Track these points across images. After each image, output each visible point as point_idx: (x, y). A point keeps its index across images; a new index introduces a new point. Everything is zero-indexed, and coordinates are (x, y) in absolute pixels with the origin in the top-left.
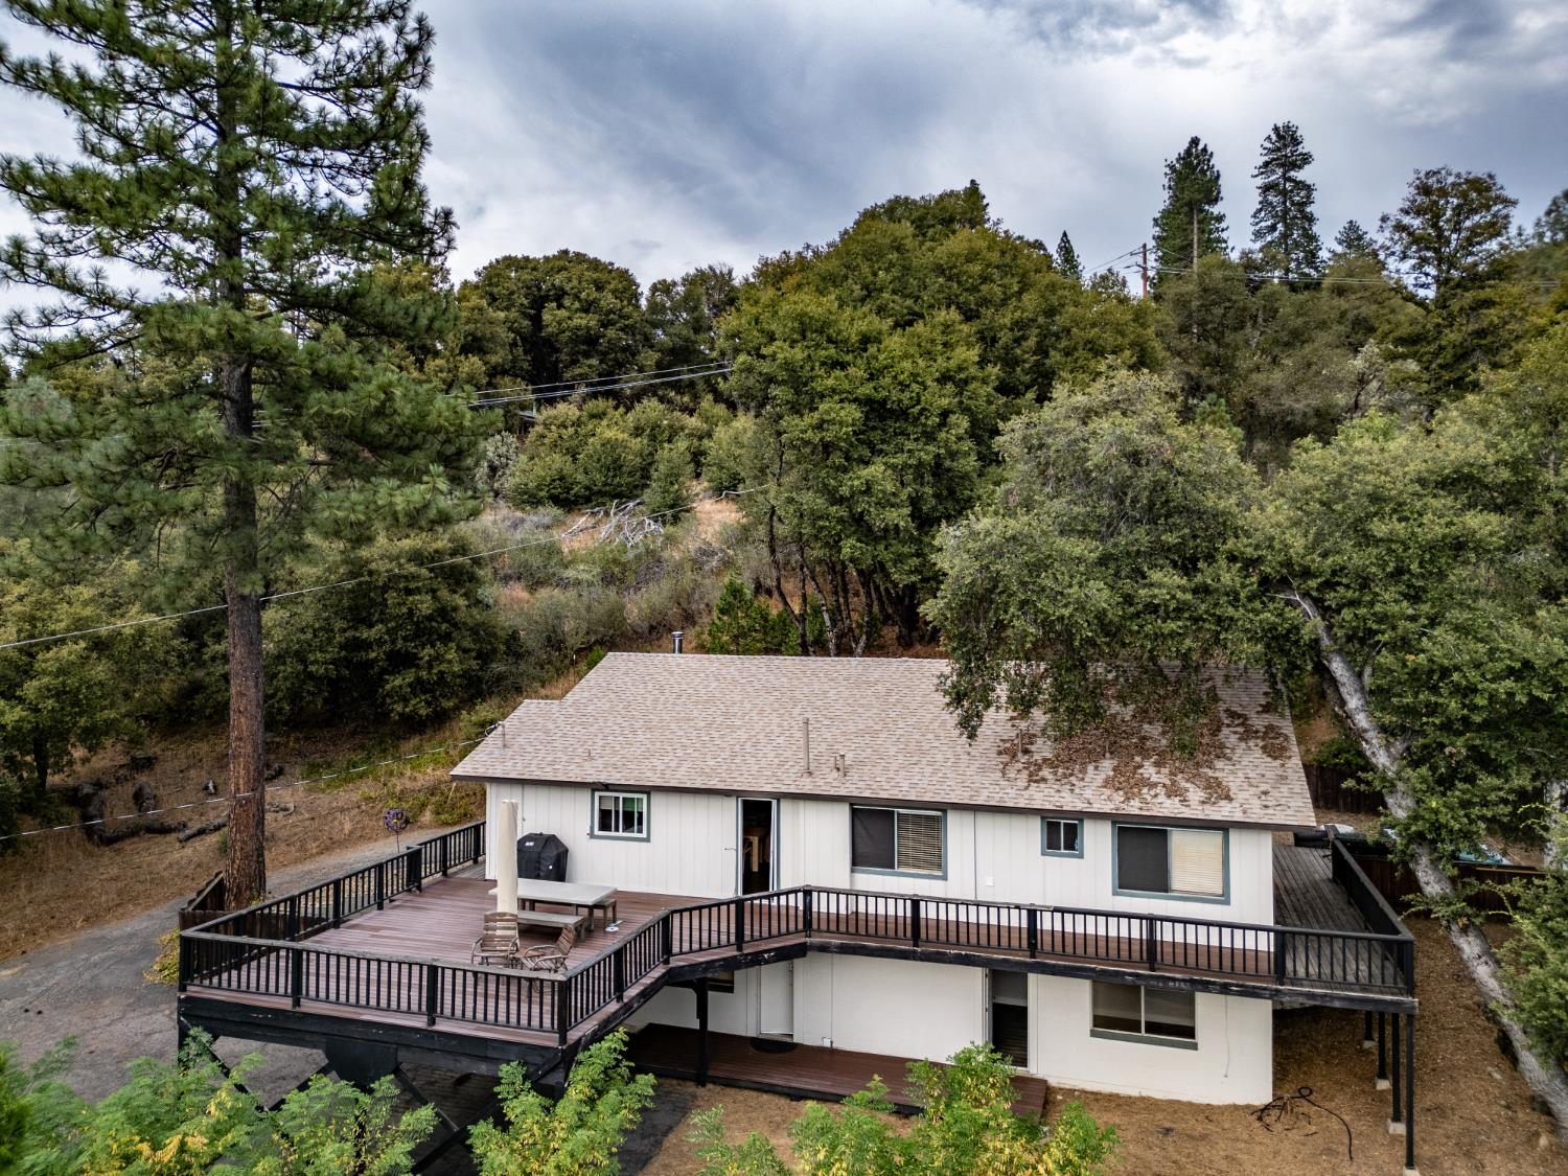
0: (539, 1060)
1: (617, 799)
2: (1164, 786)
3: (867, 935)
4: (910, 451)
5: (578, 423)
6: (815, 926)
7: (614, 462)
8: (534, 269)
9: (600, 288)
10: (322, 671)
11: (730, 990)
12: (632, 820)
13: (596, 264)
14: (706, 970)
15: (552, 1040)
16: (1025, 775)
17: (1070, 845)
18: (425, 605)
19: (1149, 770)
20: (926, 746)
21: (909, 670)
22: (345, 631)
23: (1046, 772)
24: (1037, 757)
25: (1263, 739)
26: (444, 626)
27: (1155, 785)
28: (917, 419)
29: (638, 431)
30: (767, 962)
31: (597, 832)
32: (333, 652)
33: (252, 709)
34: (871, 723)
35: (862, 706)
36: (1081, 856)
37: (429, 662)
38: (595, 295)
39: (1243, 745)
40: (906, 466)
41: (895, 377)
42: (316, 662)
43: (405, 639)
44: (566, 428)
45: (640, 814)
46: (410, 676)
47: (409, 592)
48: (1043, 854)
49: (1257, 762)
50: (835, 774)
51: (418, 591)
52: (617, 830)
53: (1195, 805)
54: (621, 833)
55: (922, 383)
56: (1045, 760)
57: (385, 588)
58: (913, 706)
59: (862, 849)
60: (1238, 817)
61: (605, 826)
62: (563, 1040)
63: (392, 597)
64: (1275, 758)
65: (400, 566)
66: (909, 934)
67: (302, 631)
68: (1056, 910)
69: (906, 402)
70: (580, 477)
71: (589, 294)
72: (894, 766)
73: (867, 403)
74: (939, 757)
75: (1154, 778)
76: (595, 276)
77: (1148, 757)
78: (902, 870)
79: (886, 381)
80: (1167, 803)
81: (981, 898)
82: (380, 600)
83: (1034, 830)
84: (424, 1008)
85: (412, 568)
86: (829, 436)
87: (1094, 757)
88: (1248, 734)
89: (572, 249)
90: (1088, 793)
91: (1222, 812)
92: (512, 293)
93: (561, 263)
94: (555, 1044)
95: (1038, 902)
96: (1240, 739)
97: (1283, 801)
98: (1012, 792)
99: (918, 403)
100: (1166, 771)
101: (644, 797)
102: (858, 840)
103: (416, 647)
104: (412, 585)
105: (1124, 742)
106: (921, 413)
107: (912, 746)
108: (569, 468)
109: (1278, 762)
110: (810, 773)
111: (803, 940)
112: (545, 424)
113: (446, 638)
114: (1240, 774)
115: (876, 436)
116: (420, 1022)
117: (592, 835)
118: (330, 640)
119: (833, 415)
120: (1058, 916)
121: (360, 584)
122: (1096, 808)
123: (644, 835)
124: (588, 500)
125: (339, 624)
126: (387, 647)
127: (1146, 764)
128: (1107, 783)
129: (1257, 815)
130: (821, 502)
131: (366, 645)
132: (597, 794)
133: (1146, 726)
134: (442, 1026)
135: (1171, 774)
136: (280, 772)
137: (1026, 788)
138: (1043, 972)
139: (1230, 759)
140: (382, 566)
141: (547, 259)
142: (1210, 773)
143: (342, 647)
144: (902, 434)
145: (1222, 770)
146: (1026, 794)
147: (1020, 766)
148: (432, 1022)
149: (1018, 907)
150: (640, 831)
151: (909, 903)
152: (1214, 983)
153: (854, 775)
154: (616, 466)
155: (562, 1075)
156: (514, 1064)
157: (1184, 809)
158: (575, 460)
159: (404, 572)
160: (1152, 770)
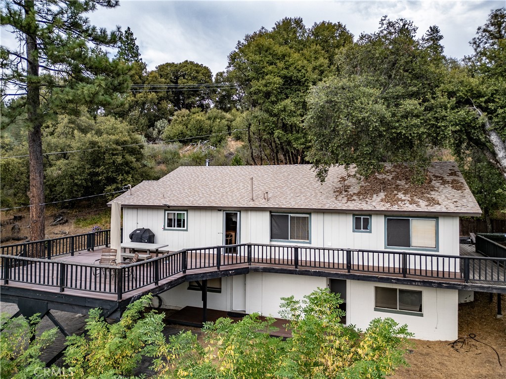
0: (108, 307)
1: (174, 214)
2: (408, 200)
3: (275, 264)
4: (301, 96)
5: (189, 115)
6: (253, 261)
7: (200, 127)
8: (176, 66)
9: (197, 72)
10: (80, 182)
11: (220, 292)
12: (180, 223)
13: (197, 65)
14: (203, 277)
15: (114, 297)
16: (346, 199)
17: (366, 227)
18: (119, 160)
19: (401, 195)
20: (303, 191)
21: (298, 168)
22: (90, 169)
23: (355, 197)
24: (351, 193)
25: (452, 184)
26: (127, 168)
27: (405, 200)
28: (304, 84)
29: (209, 118)
30: (231, 275)
31: (166, 228)
32: (85, 176)
33: (38, 185)
34: (280, 184)
35: (277, 179)
36: (370, 232)
37: (121, 181)
38: (196, 74)
39: (443, 186)
40: (299, 102)
41: (295, 68)
42: (77, 179)
43: (112, 172)
44: (184, 117)
45: (184, 220)
46: (114, 186)
47: (113, 155)
48: (354, 231)
49: (450, 191)
50: (264, 200)
51: (117, 154)
52: (174, 227)
53: (423, 206)
54: (176, 228)
55: (306, 70)
56: (354, 194)
57: (104, 153)
58: (299, 178)
59: (275, 231)
60: (444, 210)
61: (170, 225)
62: (120, 297)
63: (107, 156)
64: (458, 190)
65: (110, 145)
66: (293, 263)
67: (73, 168)
68: (360, 251)
69: (299, 76)
70: (188, 133)
71: (194, 74)
72: (289, 197)
73: (285, 77)
74: (309, 194)
75: (403, 198)
76: (196, 69)
77: (400, 191)
78: (291, 240)
79: (292, 68)
80: (411, 206)
81: (326, 247)
82: (102, 157)
83: (349, 221)
84: (59, 284)
85: (114, 146)
86: (269, 89)
87: (377, 192)
88: (444, 182)
89: (189, 60)
90: (374, 204)
91: (436, 209)
92: (168, 74)
93: (185, 64)
94: (116, 299)
95: (351, 247)
96: (441, 184)
97: (465, 204)
98: (340, 204)
99: (304, 77)
100: (409, 196)
101: (185, 212)
102: (273, 228)
103: (116, 175)
104: (115, 152)
105: (389, 187)
106: (305, 81)
107: (297, 191)
108: (185, 130)
109: (460, 191)
110: (253, 200)
111: (247, 266)
112: (177, 116)
113: (128, 173)
114: (443, 196)
115: (288, 91)
116: (57, 290)
117: (164, 229)
118: (83, 172)
119: (271, 80)
120: (360, 253)
121: (94, 151)
122: (378, 208)
123: (185, 228)
124: (191, 141)
125: (88, 166)
126: (105, 175)
127: (399, 193)
128: (382, 200)
129: (452, 209)
130: (266, 115)
131: (97, 174)
132: (167, 212)
133: (398, 182)
134: (67, 292)
135: (411, 196)
136: (67, 221)
137: (346, 203)
138: (354, 279)
139: (437, 191)
140: (103, 144)
141: (180, 63)
142: (429, 196)
143: (89, 174)
144: (299, 90)
145: (434, 195)
146: (346, 205)
147: (344, 196)
148: (63, 290)
149: (342, 250)
150: (184, 227)
151: (293, 249)
152: (434, 283)
153: (272, 201)
154: (201, 129)
155: (119, 314)
156: (96, 309)
157: (418, 208)
158: (187, 127)
159: (112, 147)
160: (402, 196)
